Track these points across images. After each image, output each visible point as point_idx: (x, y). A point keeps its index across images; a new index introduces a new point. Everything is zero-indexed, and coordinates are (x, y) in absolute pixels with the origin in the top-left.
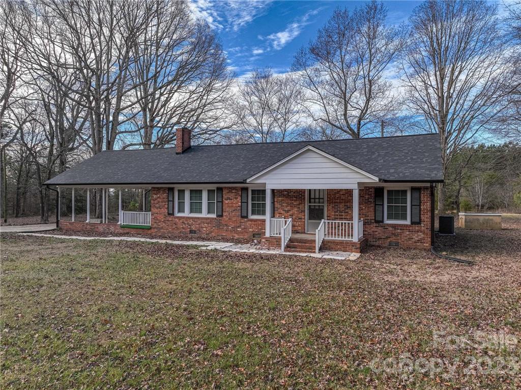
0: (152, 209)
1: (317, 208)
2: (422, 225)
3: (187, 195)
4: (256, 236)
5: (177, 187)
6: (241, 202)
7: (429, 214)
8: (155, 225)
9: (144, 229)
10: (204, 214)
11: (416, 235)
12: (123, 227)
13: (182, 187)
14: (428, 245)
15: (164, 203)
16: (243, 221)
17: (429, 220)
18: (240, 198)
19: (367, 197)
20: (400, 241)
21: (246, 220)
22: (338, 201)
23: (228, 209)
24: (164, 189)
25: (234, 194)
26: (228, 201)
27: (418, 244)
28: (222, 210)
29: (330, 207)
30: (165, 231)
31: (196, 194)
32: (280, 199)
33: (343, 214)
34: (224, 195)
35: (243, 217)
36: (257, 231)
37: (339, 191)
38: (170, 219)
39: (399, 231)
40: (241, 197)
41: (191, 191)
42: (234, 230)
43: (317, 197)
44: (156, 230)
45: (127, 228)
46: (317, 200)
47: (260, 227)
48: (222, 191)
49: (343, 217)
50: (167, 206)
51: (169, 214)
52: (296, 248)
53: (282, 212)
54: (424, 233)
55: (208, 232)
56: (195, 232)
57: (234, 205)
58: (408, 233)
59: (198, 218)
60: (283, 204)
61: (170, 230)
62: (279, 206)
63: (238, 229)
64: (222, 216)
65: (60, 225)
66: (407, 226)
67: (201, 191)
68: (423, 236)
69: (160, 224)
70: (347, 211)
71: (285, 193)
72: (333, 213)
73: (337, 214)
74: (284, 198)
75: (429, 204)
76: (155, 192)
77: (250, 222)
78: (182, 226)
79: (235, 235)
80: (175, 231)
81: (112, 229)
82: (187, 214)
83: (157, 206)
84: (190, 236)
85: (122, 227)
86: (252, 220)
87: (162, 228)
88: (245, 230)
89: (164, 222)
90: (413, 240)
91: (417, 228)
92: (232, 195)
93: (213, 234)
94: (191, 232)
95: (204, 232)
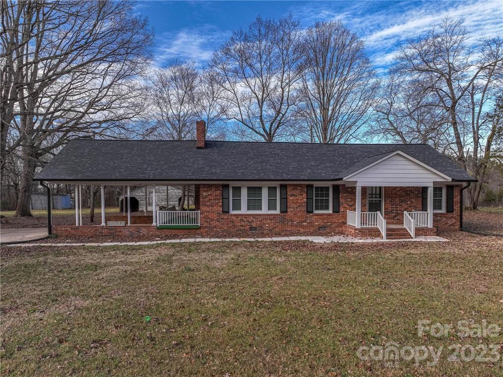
0: (201, 207)
1: (374, 202)
2: (454, 213)
3: (244, 193)
4: (321, 229)
5: (233, 184)
6: (307, 198)
7: (459, 205)
8: (205, 224)
9: (190, 229)
10: (265, 210)
11: (450, 221)
12: (160, 228)
13: (237, 184)
14: (457, 227)
15: (217, 201)
16: (308, 216)
17: (459, 209)
18: (305, 194)
19: (416, 192)
20: (439, 226)
21: (311, 214)
22: (394, 196)
23: (292, 205)
24: (217, 186)
25: (299, 191)
26: (293, 197)
27: (452, 227)
28: (287, 207)
29: (388, 202)
30: (218, 230)
31: (255, 191)
32: (345, 195)
33: (398, 206)
34: (288, 193)
35: (308, 212)
36: (322, 224)
37: (395, 188)
38: (225, 217)
39: (439, 218)
40: (307, 193)
41: (249, 188)
42: (300, 224)
43: (374, 192)
44: (207, 230)
45: (165, 229)
46: (374, 196)
47: (325, 221)
48: (287, 188)
49: (398, 209)
50: (221, 204)
51: (223, 212)
52: (391, 236)
53: (347, 206)
54: (455, 218)
55: (271, 228)
56: (255, 229)
57: (299, 201)
58: (445, 219)
59: (260, 215)
60: (348, 200)
61: (225, 228)
62: (343, 201)
63: (304, 224)
64: (286, 212)
65: (54, 232)
66: (443, 214)
67: (260, 188)
68: (454, 221)
69: (212, 223)
70: (401, 204)
71: (350, 190)
72: (390, 206)
73: (393, 206)
74: (349, 195)
75: (459, 197)
76: (206, 189)
77: (316, 217)
78: (240, 224)
79: (301, 229)
80: (232, 230)
81: (144, 231)
82: (244, 210)
83: (208, 204)
84: (250, 233)
85: (158, 229)
86: (317, 215)
87: (215, 227)
88: (311, 224)
89: (217, 220)
90: (448, 224)
91: (451, 216)
92: (296, 192)
93: (276, 229)
94: (251, 228)
95: (266, 228)
